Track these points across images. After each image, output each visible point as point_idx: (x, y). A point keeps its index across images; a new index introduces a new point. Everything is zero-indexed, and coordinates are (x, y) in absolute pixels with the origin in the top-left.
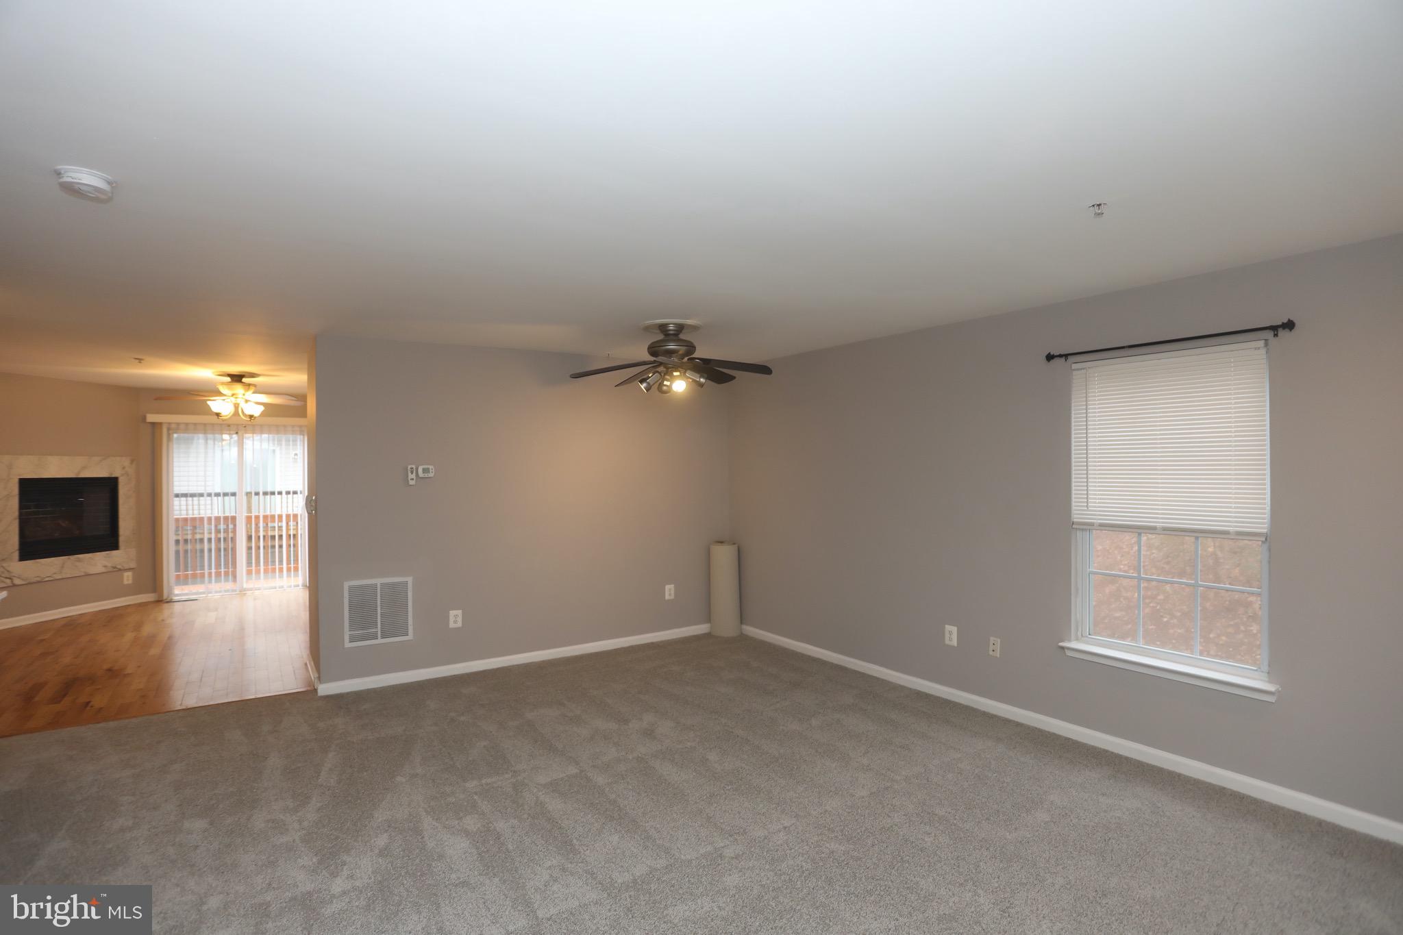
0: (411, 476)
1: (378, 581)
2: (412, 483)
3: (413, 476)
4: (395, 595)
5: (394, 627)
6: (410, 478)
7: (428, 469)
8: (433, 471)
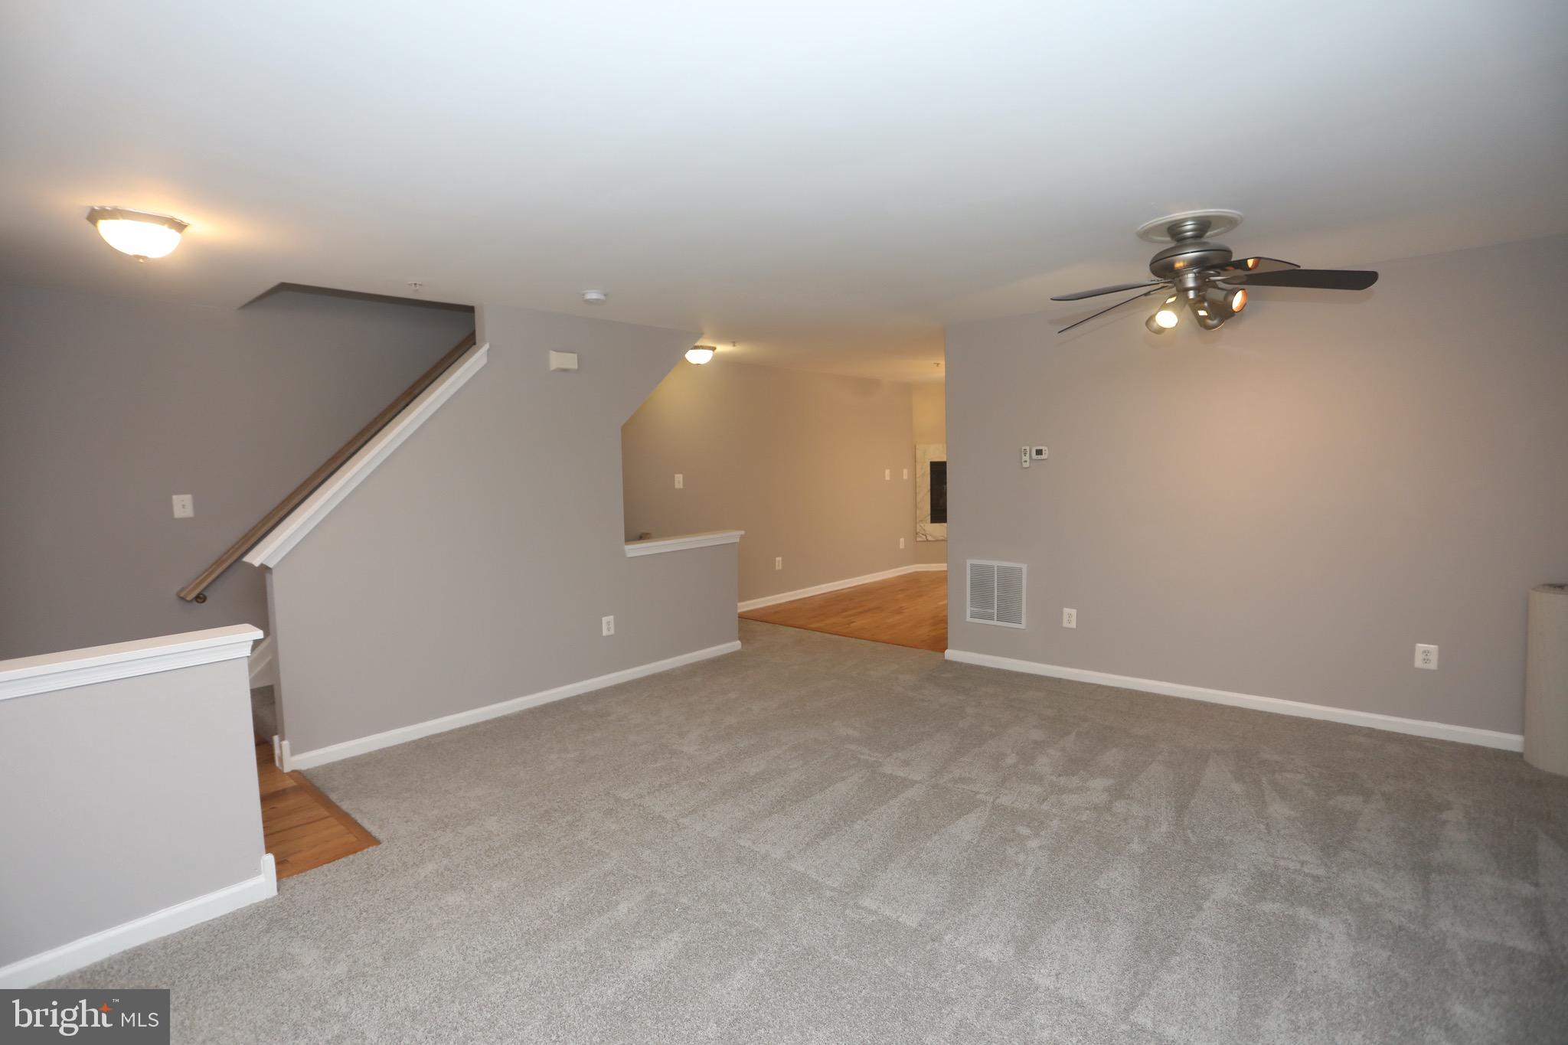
0: (1024, 458)
1: (996, 564)
2: (1026, 465)
3: (1027, 458)
4: (1009, 580)
5: (1008, 612)
6: (1023, 460)
7: (1042, 450)
8: (1047, 452)
